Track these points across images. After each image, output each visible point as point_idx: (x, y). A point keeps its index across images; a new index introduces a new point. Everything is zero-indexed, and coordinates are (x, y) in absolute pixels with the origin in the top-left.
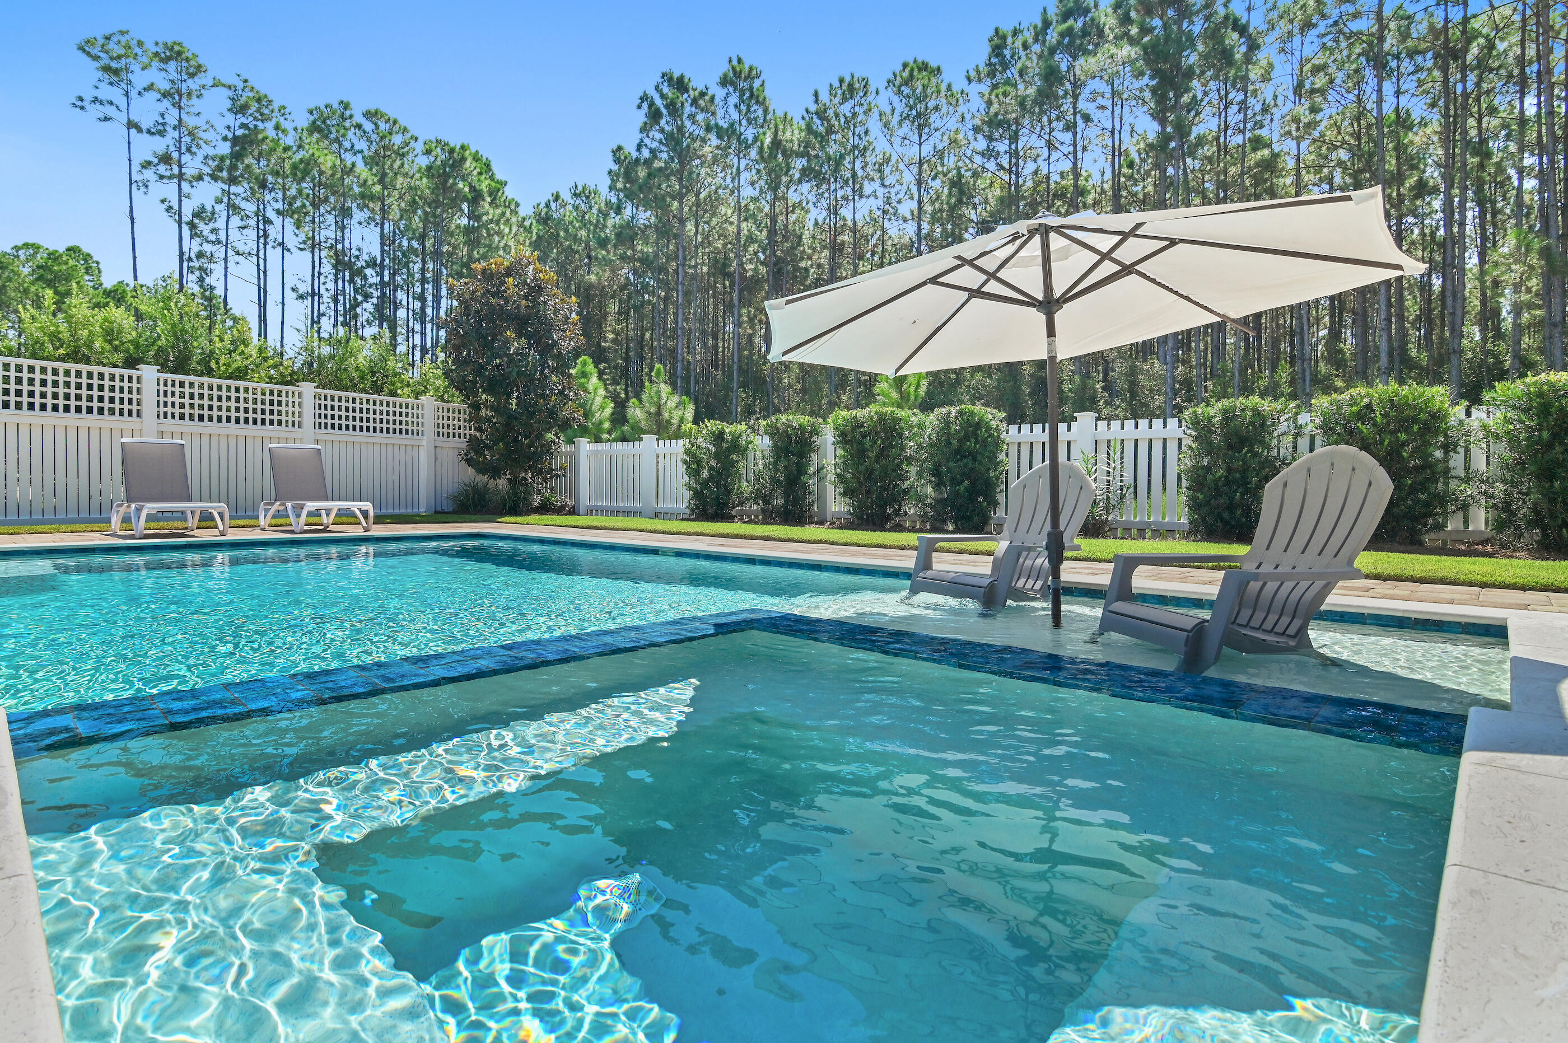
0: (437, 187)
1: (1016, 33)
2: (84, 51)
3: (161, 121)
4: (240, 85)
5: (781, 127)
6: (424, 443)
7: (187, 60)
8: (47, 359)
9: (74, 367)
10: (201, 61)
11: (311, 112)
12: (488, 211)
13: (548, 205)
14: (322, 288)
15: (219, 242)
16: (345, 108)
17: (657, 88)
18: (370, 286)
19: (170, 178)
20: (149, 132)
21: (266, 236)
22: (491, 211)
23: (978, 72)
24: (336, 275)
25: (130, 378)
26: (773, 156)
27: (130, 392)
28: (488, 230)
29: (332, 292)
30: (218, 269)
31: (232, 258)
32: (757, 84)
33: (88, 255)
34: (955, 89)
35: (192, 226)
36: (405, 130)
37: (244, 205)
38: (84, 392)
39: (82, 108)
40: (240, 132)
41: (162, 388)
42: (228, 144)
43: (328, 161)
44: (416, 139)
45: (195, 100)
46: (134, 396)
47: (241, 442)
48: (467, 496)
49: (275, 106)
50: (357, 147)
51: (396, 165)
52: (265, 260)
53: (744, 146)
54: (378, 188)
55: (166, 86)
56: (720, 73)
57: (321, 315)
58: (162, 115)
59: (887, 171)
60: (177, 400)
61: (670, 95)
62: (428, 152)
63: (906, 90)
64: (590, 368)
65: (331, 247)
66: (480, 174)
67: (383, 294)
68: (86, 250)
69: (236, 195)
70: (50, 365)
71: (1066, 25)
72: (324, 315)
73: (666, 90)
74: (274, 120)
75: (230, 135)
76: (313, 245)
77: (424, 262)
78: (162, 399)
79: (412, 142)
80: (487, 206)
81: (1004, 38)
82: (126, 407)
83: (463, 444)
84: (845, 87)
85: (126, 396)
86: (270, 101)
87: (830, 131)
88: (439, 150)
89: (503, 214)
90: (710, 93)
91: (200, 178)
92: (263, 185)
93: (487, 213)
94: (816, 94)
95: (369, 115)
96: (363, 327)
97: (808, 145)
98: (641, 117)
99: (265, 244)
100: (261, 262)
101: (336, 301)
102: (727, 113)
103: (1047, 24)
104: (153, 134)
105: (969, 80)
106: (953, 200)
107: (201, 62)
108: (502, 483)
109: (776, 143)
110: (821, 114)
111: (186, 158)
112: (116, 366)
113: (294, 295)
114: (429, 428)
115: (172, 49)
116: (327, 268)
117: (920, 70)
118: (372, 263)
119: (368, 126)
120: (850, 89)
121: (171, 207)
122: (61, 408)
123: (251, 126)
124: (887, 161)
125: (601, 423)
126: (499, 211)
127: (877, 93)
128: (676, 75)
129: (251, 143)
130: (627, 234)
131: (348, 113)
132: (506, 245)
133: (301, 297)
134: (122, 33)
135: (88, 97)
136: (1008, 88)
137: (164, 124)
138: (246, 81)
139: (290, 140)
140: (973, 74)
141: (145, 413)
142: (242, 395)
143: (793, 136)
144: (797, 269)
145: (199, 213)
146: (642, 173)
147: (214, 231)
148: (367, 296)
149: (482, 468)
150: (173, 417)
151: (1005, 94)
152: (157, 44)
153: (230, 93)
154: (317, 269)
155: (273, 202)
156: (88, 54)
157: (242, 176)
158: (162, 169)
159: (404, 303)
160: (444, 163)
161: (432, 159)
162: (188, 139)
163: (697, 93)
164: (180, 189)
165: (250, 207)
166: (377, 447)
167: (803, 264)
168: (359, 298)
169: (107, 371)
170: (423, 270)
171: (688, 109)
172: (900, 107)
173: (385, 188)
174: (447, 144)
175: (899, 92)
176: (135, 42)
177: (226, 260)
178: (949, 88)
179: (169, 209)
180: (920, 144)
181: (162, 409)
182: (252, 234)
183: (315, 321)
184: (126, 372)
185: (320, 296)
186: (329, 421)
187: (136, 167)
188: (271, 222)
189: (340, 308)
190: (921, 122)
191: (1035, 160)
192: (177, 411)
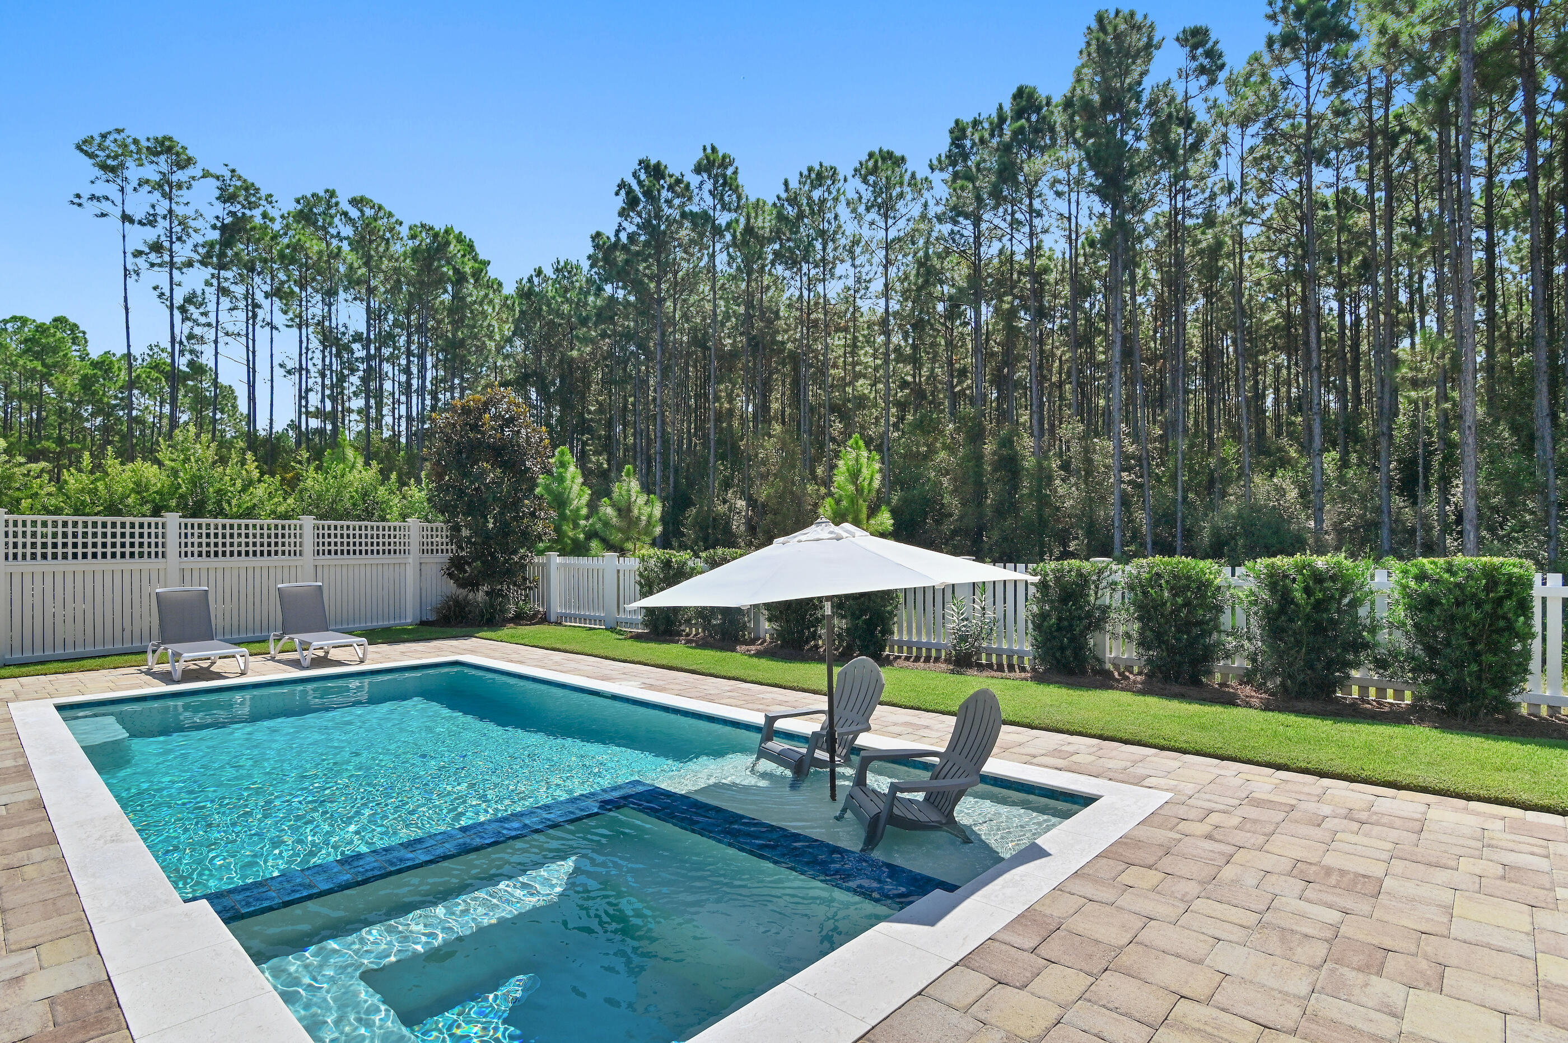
0: (422, 270)
1: (976, 123)
2: (82, 150)
3: (152, 212)
4: (228, 175)
5: (753, 215)
6: (410, 560)
7: (178, 154)
8: (88, 515)
9: (109, 520)
10: (190, 152)
11: (298, 201)
12: (471, 291)
13: (530, 280)
14: (310, 363)
15: (209, 325)
16: (331, 197)
17: (635, 175)
18: (357, 359)
19: (160, 265)
20: (140, 223)
21: (255, 316)
22: (475, 292)
23: (940, 162)
24: (323, 352)
25: (157, 524)
26: (745, 243)
27: (157, 537)
28: (472, 312)
29: (320, 367)
30: (208, 350)
31: (222, 339)
32: (729, 172)
33: (75, 325)
34: (919, 176)
35: (183, 309)
36: (390, 215)
37: (233, 288)
38: (118, 540)
39: (80, 205)
40: (228, 220)
41: (183, 531)
42: (217, 232)
43: (315, 246)
44: (401, 224)
45: (184, 192)
46: (160, 540)
47: (250, 572)
48: (449, 608)
49: (263, 193)
50: (342, 234)
51: (381, 249)
52: (254, 340)
53: (718, 231)
54: (363, 270)
55: (157, 177)
56: (694, 161)
57: (308, 391)
58: (153, 206)
59: (858, 250)
60: (196, 540)
61: (647, 183)
62: (413, 237)
63: (871, 179)
64: (568, 457)
65: (318, 324)
66: (464, 256)
67: (369, 366)
68: (72, 319)
69: (226, 279)
70: (90, 519)
71: (1019, 123)
72: (311, 390)
73: (643, 176)
74: (261, 209)
75: (219, 224)
76: (301, 323)
77: (409, 336)
78: (183, 540)
79: (397, 227)
80: (471, 287)
81: (963, 130)
82: (153, 550)
83: (444, 558)
84: (813, 176)
85: (153, 540)
86: (257, 190)
87: (801, 216)
88: (424, 234)
89: (486, 295)
90: (685, 179)
91: (190, 264)
92: (252, 270)
93: (471, 295)
94: (786, 183)
95: (354, 202)
96: (349, 399)
97: (779, 231)
98: (620, 202)
99: (254, 326)
100: (251, 342)
101: (323, 376)
102: (703, 201)
103: (1002, 119)
104: (144, 224)
105: (932, 169)
106: (920, 281)
107: (191, 155)
108: (480, 596)
109: (749, 230)
110: (793, 201)
111: (177, 246)
112: (144, 516)
113: (282, 371)
114: (415, 547)
115: (162, 144)
116: (315, 343)
117: (884, 159)
118: (357, 337)
119: (354, 213)
120: (819, 177)
121: (163, 294)
122: (99, 555)
123: (240, 215)
124: (856, 242)
125: (578, 509)
126: (482, 293)
127: (845, 180)
128: (653, 162)
129: (239, 231)
130: (608, 312)
131: (334, 200)
132: (489, 325)
133: (289, 372)
134: (119, 131)
135: (86, 195)
136: (966, 183)
137: (155, 215)
138: (233, 171)
139: (277, 226)
140: (935, 162)
141: (168, 555)
142: (251, 531)
143: (765, 223)
144: (774, 342)
145: (190, 299)
146: (620, 257)
147: (205, 314)
148: (353, 371)
149: (462, 584)
150: (193, 555)
151: (963, 188)
152: (148, 139)
153: (219, 184)
154: (304, 345)
155: (261, 286)
156: (86, 153)
157: (232, 261)
158: (153, 257)
159: (390, 375)
160: (429, 249)
161: (417, 243)
162: (179, 229)
163: (673, 180)
164: (171, 278)
165: (239, 290)
166: (368, 568)
167: (779, 338)
168: (346, 372)
169: (137, 520)
170: (409, 342)
171: (665, 194)
172: (867, 194)
173: (370, 270)
174: (431, 228)
175: (865, 181)
176: (130, 140)
177: (216, 342)
178: (913, 176)
179: (162, 295)
180: (887, 230)
181: (183, 550)
182: (241, 315)
183: (303, 396)
184: (153, 520)
185: (308, 371)
186: (326, 548)
187: (129, 256)
188: (260, 307)
189: (328, 382)
190: (886, 208)
191: (1000, 240)
192: (196, 549)
